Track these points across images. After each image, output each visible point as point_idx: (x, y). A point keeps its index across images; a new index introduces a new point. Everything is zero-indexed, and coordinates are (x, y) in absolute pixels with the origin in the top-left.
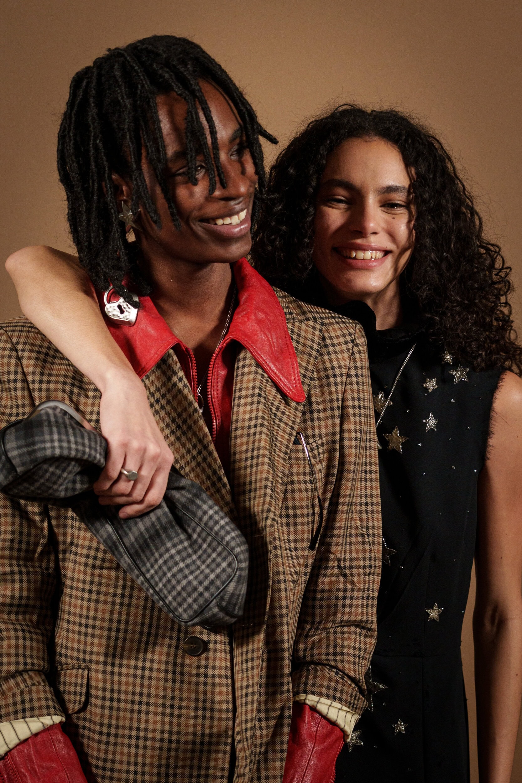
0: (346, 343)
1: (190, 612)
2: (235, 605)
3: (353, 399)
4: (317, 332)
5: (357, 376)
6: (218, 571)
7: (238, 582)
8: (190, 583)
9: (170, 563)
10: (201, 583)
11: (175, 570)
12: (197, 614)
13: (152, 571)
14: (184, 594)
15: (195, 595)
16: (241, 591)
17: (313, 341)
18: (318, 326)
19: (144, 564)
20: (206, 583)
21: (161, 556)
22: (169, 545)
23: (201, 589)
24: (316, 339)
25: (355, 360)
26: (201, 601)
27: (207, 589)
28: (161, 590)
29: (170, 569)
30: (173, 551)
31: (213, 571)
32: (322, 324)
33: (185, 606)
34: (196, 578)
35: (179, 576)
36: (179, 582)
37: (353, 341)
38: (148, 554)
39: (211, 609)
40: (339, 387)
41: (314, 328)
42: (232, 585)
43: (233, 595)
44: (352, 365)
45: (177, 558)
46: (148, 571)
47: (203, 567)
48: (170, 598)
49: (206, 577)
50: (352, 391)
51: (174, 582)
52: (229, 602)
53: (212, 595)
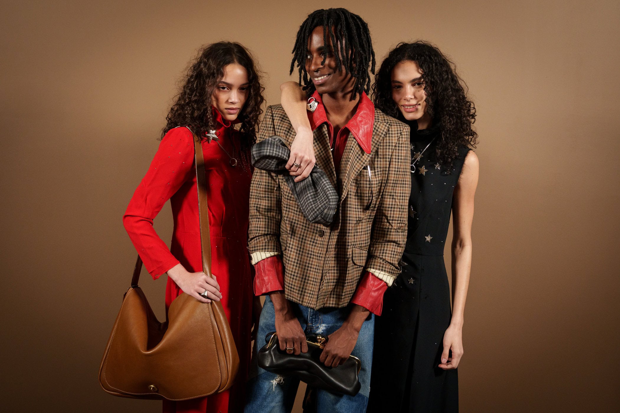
0: (398, 133)
1: (312, 218)
2: (327, 217)
3: (396, 156)
4: (386, 128)
5: (399, 147)
6: (322, 204)
7: (328, 209)
8: (312, 207)
9: (308, 199)
10: (316, 208)
11: (309, 202)
12: (314, 219)
13: (303, 201)
14: (310, 211)
15: (314, 212)
16: (330, 213)
17: (383, 131)
18: (388, 125)
19: (301, 199)
20: (318, 208)
21: (305, 196)
22: (308, 192)
23: (316, 210)
24: (385, 130)
25: (399, 141)
26: (315, 214)
27: (318, 210)
28: (304, 209)
29: (307, 201)
30: (309, 195)
31: (321, 204)
32: (389, 125)
33: (311, 215)
34: (315, 206)
35: (310, 204)
36: (309, 206)
37: (401, 133)
38: (302, 195)
39: (318, 218)
40: (390, 150)
41: (386, 126)
42: (326, 210)
43: (326, 214)
44: (398, 142)
45: (310, 198)
46: (302, 201)
47: (319, 202)
48: (307, 212)
49: (318, 206)
50: (396, 152)
51: (308, 206)
52: (325, 216)
53: (319, 213)
